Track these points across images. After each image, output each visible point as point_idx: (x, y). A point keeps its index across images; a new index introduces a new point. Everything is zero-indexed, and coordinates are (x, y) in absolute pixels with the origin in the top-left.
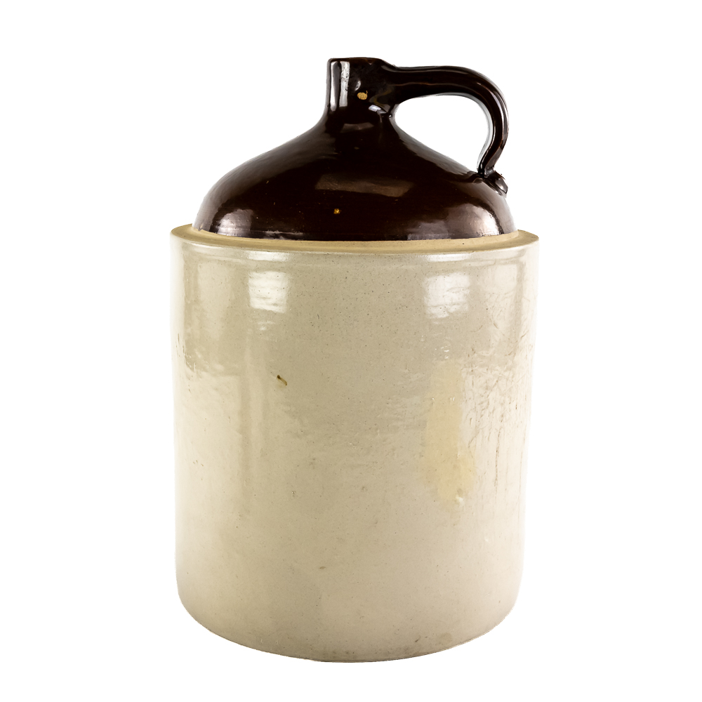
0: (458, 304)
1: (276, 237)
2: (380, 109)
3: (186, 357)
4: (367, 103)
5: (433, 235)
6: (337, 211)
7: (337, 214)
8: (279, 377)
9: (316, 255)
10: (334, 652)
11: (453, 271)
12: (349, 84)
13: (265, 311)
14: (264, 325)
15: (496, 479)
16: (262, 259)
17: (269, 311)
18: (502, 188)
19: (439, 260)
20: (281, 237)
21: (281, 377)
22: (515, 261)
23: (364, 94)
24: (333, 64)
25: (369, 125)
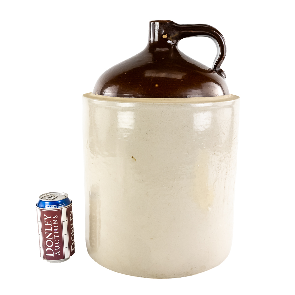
0: (209, 125)
1: (131, 97)
2: (172, 42)
3: (91, 149)
4: (167, 40)
5: (198, 95)
6: (157, 85)
7: (157, 87)
8: (132, 157)
9: (148, 104)
10: (157, 275)
11: (207, 110)
12: (158, 32)
13: (126, 129)
14: (126, 135)
15: (224, 200)
16: (125, 106)
17: (128, 129)
18: (224, 75)
19: (201, 106)
20: (133, 97)
21: (133, 157)
22: (231, 106)
23: (165, 36)
24: (152, 23)
25: (167, 49)
